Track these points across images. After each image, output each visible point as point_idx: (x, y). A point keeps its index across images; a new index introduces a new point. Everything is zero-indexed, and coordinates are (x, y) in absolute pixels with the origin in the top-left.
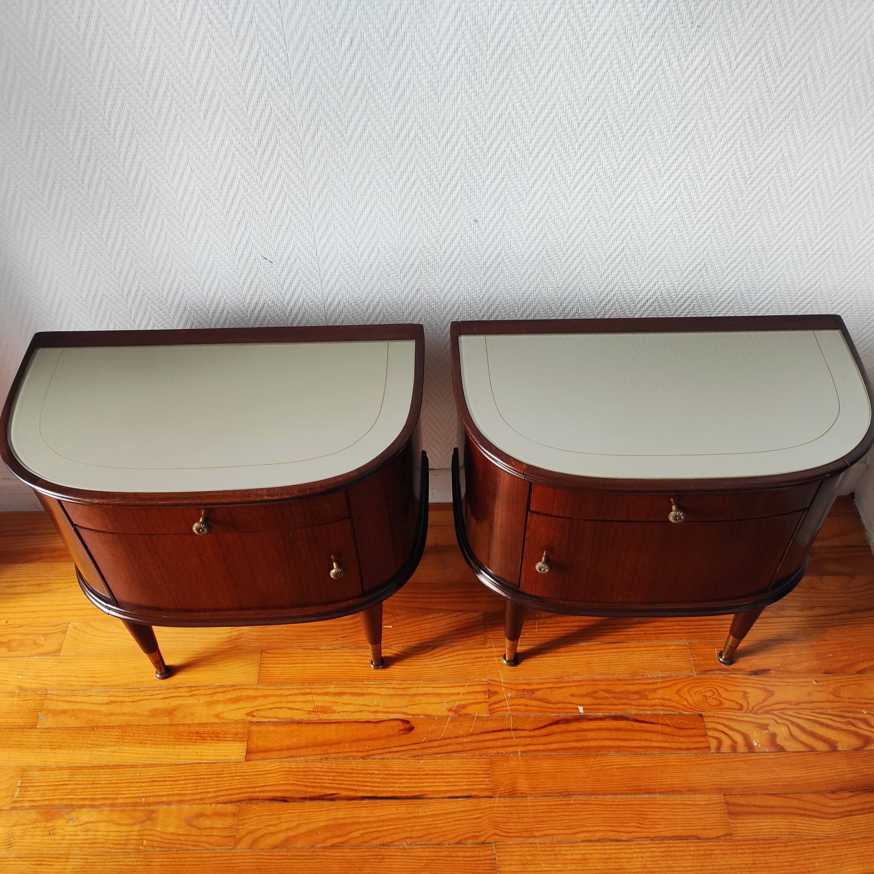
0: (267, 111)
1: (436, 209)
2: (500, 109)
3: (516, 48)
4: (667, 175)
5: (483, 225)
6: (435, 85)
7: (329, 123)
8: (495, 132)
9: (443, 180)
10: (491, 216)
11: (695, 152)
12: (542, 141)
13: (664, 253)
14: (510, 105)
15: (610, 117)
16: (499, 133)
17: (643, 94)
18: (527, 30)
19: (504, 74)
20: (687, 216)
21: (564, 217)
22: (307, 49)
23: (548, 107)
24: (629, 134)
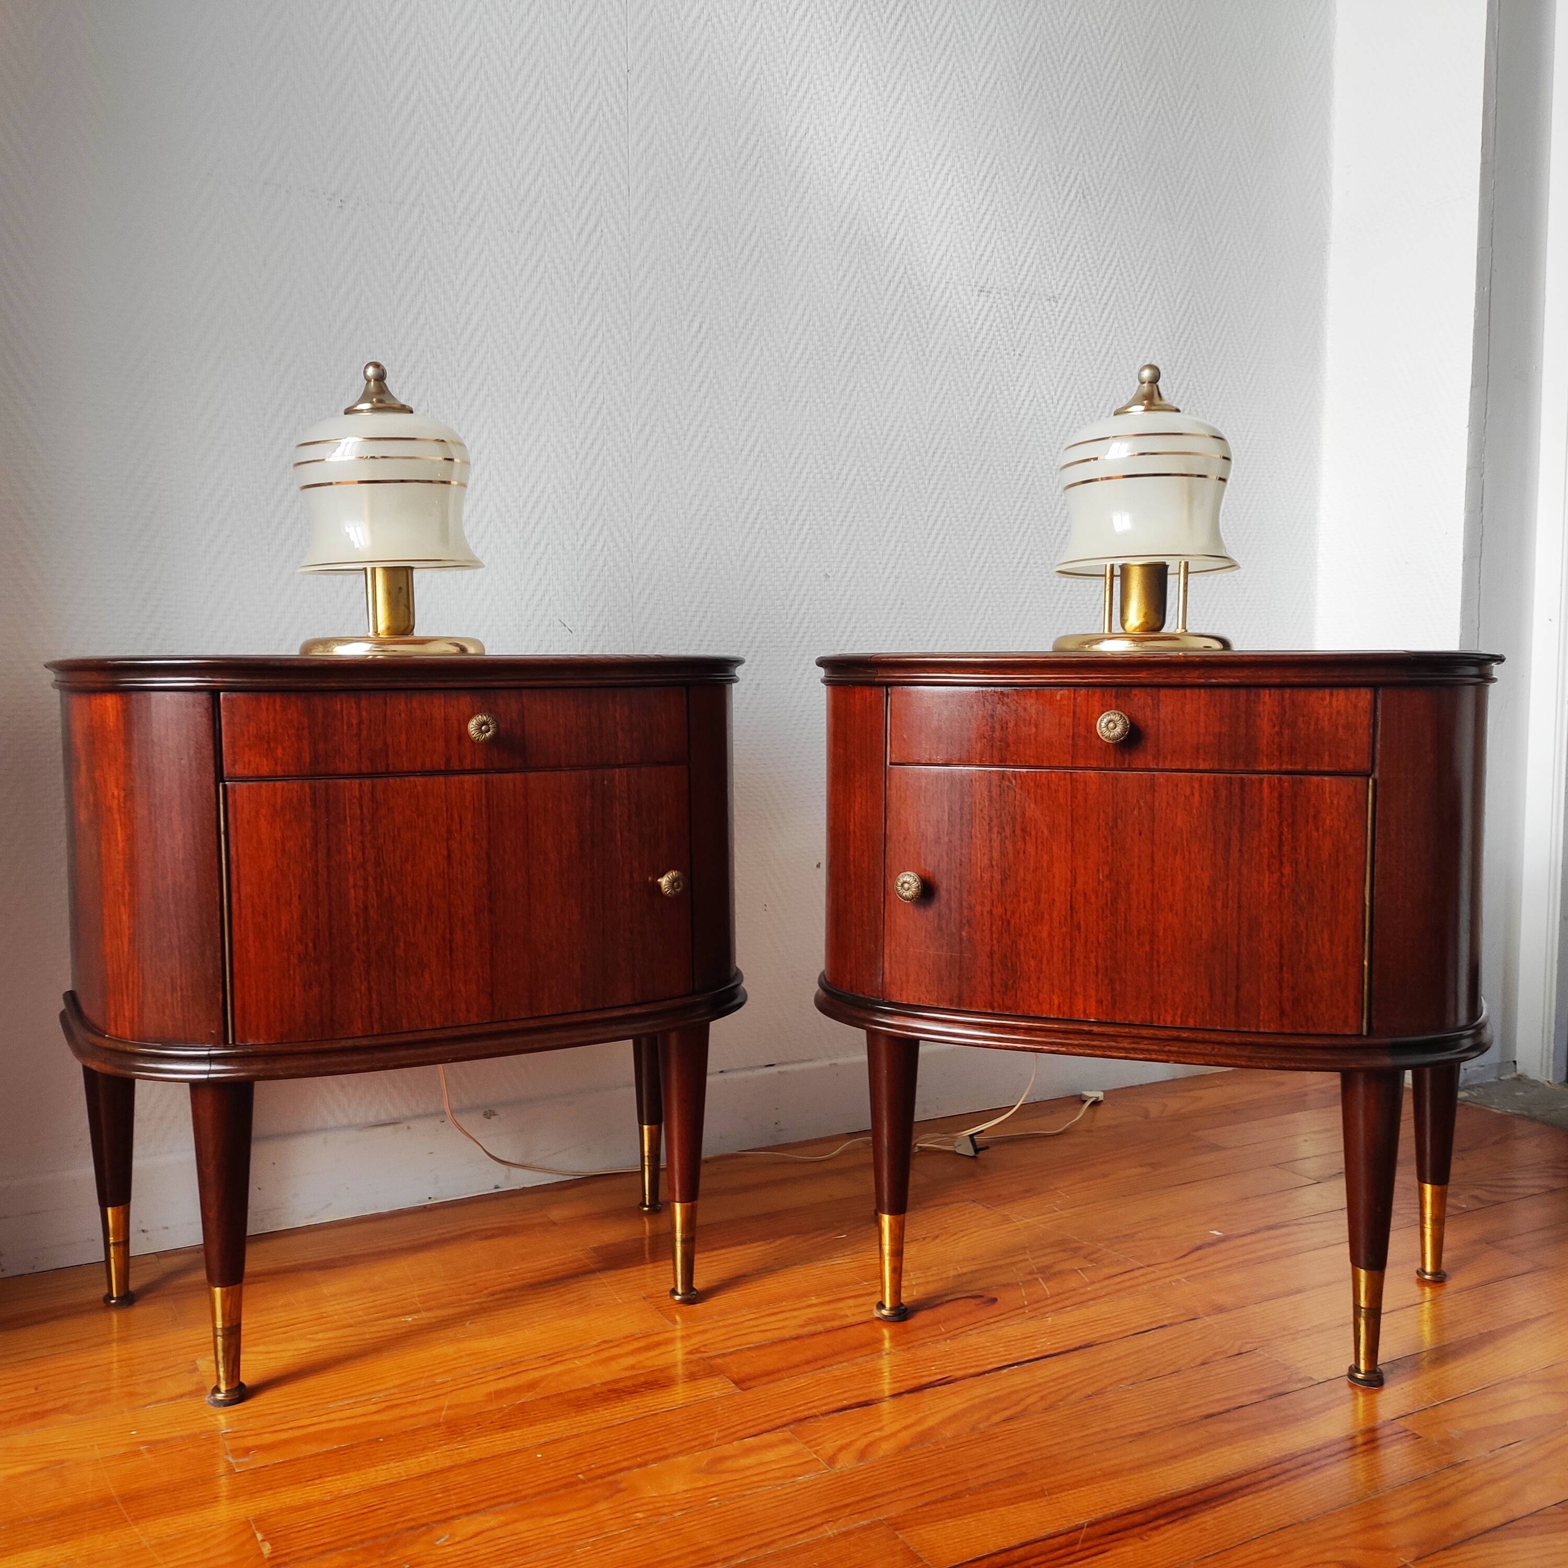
0: (599, 401)
1: (782, 556)
2: (849, 425)
3: (862, 357)
4: (1017, 525)
5: (835, 584)
6: (784, 389)
7: (667, 425)
8: (844, 454)
9: (790, 514)
10: (842, 570)
12: (893, 470)
15: (955, 447)
16: (848, 456)
17: (982, 422)
18: (870, 339)
19: (851, 385)
20: (1043, 583)
21: (921, 577)
22: (653, 329)
23: (896, 428)
24: (975, 470)
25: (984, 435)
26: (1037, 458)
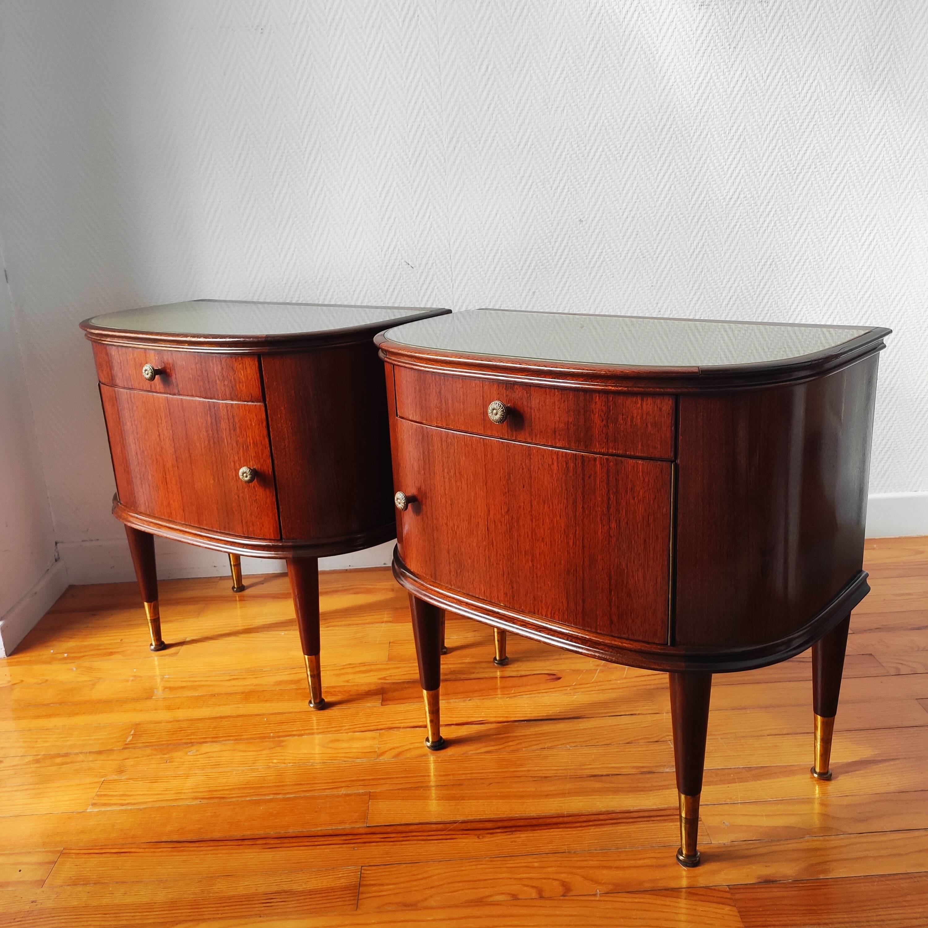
0: (422, 127)
1: (548, 211)
2: (596, 118)
3: (606, 69)
4: (730, 172)
5: (587, 225)
6: (547, 100)
7: (467, 136)
8: (593, 138)
9: (553, 183)
10: (592, 216)
11: (748, 151)
12: (630, 145)
13: (738, 248)
14: (603, 115)
15: (679, 123)
16: (596, 140)
17: (701, 102)
18: (612, 55)
19: (598, 90)
20: (751, 211)
21: (652, 215)
22: (455, 75)
23: (632, 116)
24: (695, 137)
25: (703, 111)
26: (749, 121)
